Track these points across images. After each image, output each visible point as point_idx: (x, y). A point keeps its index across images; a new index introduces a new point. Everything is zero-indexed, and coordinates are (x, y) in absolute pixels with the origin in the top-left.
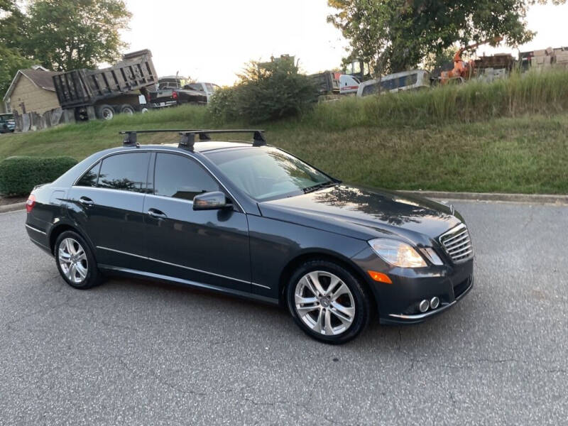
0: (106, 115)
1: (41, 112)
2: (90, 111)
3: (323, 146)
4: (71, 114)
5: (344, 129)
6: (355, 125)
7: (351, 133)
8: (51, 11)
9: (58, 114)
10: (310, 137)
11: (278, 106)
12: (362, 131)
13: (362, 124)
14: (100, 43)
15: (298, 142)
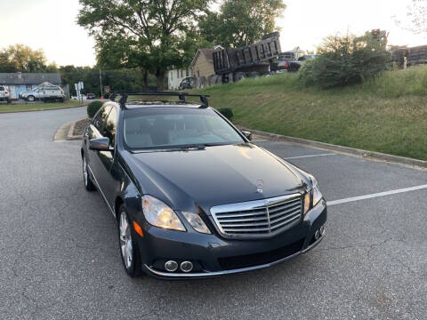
0: (240, 79)
1: (207, 76)
2: (231, 76)
3: (373, 110)
4: (220, 78)
5: (398, 96)
6: (408, 94)
7: (403, 100)
8: (232, 8)
9: (215, 78)
10: (366, 102)
11: (342, 74)
12: (414, 99)
13: (416, 93)
14: (261, 29)
15: (352, 105)
